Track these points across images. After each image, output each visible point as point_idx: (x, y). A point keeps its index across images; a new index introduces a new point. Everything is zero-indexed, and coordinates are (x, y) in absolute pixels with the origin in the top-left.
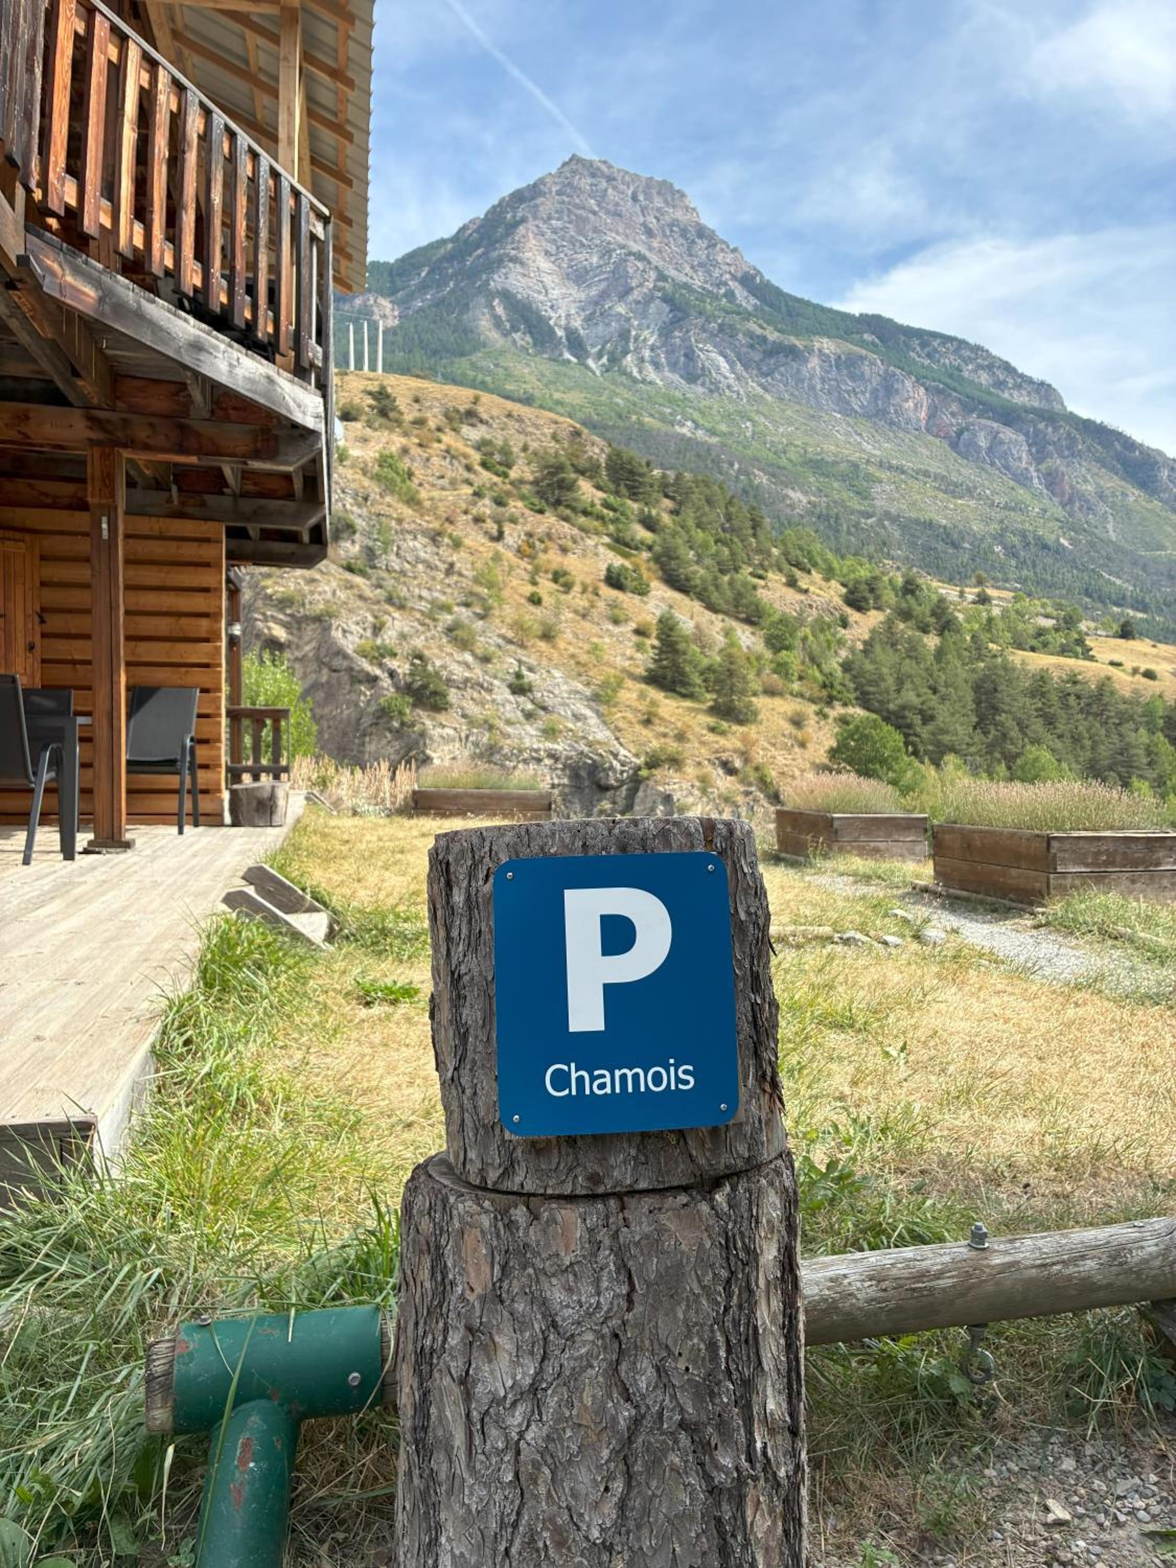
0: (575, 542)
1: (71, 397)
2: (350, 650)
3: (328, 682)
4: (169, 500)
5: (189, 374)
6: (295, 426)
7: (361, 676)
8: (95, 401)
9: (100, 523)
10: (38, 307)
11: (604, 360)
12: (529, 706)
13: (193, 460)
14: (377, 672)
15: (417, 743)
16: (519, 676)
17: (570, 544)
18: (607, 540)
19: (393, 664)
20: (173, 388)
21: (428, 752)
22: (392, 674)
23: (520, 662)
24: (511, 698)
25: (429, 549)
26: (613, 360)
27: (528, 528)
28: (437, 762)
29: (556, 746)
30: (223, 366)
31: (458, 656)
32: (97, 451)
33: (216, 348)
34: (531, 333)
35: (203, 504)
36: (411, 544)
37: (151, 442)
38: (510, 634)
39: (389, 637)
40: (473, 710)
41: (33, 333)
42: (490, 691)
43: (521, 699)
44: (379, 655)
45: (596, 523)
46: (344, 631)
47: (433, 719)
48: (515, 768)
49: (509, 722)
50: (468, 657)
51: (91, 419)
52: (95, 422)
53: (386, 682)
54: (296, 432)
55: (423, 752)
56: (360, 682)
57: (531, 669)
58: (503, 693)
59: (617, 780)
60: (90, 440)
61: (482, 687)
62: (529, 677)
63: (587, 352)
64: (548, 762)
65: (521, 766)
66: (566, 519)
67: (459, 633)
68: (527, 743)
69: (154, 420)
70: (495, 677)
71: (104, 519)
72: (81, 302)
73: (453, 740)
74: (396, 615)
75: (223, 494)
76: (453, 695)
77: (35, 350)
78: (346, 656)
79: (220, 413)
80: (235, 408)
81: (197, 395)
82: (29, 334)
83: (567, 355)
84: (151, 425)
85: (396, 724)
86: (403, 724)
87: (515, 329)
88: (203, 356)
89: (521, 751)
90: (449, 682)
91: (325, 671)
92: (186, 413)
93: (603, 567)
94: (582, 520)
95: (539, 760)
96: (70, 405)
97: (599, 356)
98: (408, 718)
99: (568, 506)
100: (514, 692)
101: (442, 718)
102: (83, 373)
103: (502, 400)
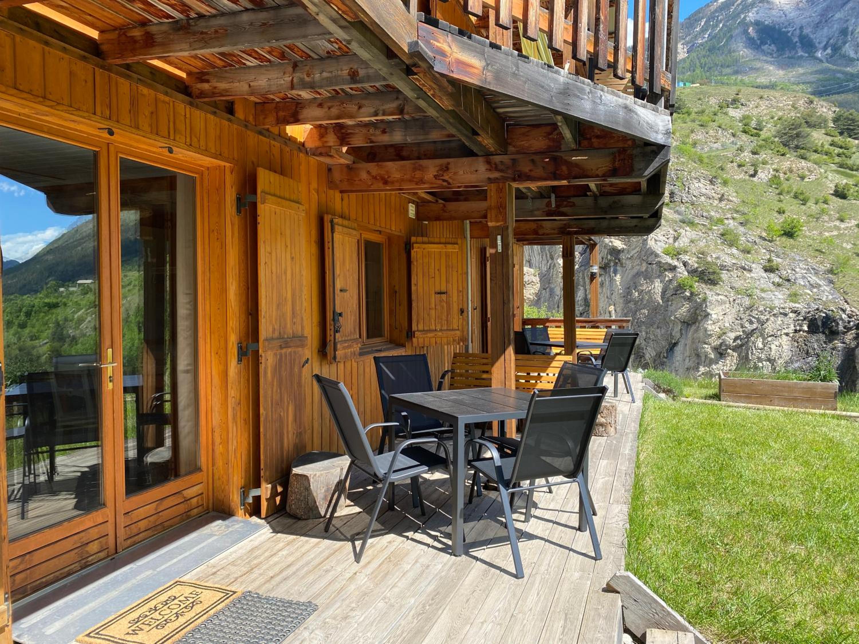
0: (809, 171)
1: (475, 149)
2: (659, 251)
3: (646, 270)
4: (549, 204)
5: (559, 118)
6: (648, 144)
7: (666, 267)
8: (492, 149)
9: (496, 240)
10: (434, 86)
11: (829, 51)
12: (777, 280)
13: (564, 182)
14: (675, 263)
15: (701, 305)
16: (769, 261)
17: (807, 173)
18: (834, 167)
19: (685, 258)
20: (548, 129)
21: (709, 310)
22: (685, 264)
23: (770, 251)
24: (765, 275)
25: (708, 187)
26: (836, 49)
27: (775, 166)
28: (714, 316)
29: (797, 305)
30: (587, 105)
31: (727, 250)
32: (493, 186)
33: (582, 91)
34: (774, 43)
35: (574, 205)
36: (697, 185)
37: (533, 174)
38: (764, 234)
39: (683, 242)
40: (738, 284)
41: (437, 108)
42: (750, 271)
43: (772, 275)
44: (677, 254)
45: (825, 157)
46: (656, 240)
47: (711, 290)
48: (767, 320)
49: (763, 290)
50: (734, 251)
51: (488, 162)
52: (492, 167)
53: (681, 269)
54: (649, 148)
55: (705, 311)
56: (665, 270)
57: (778, 256)
58: (758, 272)
59: (845, 327)
60: (489, 179)
61: (745, 269)
62: (777, 260)
63: (816, 47)
64: (791, 315)
65: (772, 318)
66: (803, 157)
67: (728, 237)
68: (777, 303)
69: (535, 157)
70: (753, 263)
71: (499, 237)
72: (472, 75)
73: (725, 303)
74: (688, 228)
75: (587, 196)
76: (724, 275)
77: (442, 120)
78: (657, 256)
79: (585, 143)
80: (598, 137)
81: (567, 134)
82: (434, 109)
83: (800, 53)
84: (533, 161)
85: (688, 294)
86: (692, 294)
87: (763, 43)
88: (573, 101)
89: (772, 309)
90: (723, 267)
91: (644, 264)
92: (558, 148)
93: (832, 186)
94: (815, 156)
95: (786, 315)
96: (476, 155)
97: (825, 48)
98: (695, 290)
99: (803, 148)
100: (766, 271)
101: (717, 289)
102: (479, 132)
103: (756, 90)
